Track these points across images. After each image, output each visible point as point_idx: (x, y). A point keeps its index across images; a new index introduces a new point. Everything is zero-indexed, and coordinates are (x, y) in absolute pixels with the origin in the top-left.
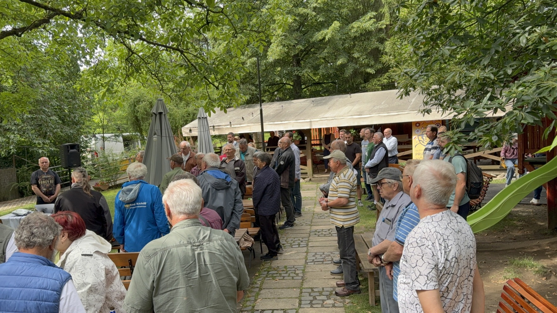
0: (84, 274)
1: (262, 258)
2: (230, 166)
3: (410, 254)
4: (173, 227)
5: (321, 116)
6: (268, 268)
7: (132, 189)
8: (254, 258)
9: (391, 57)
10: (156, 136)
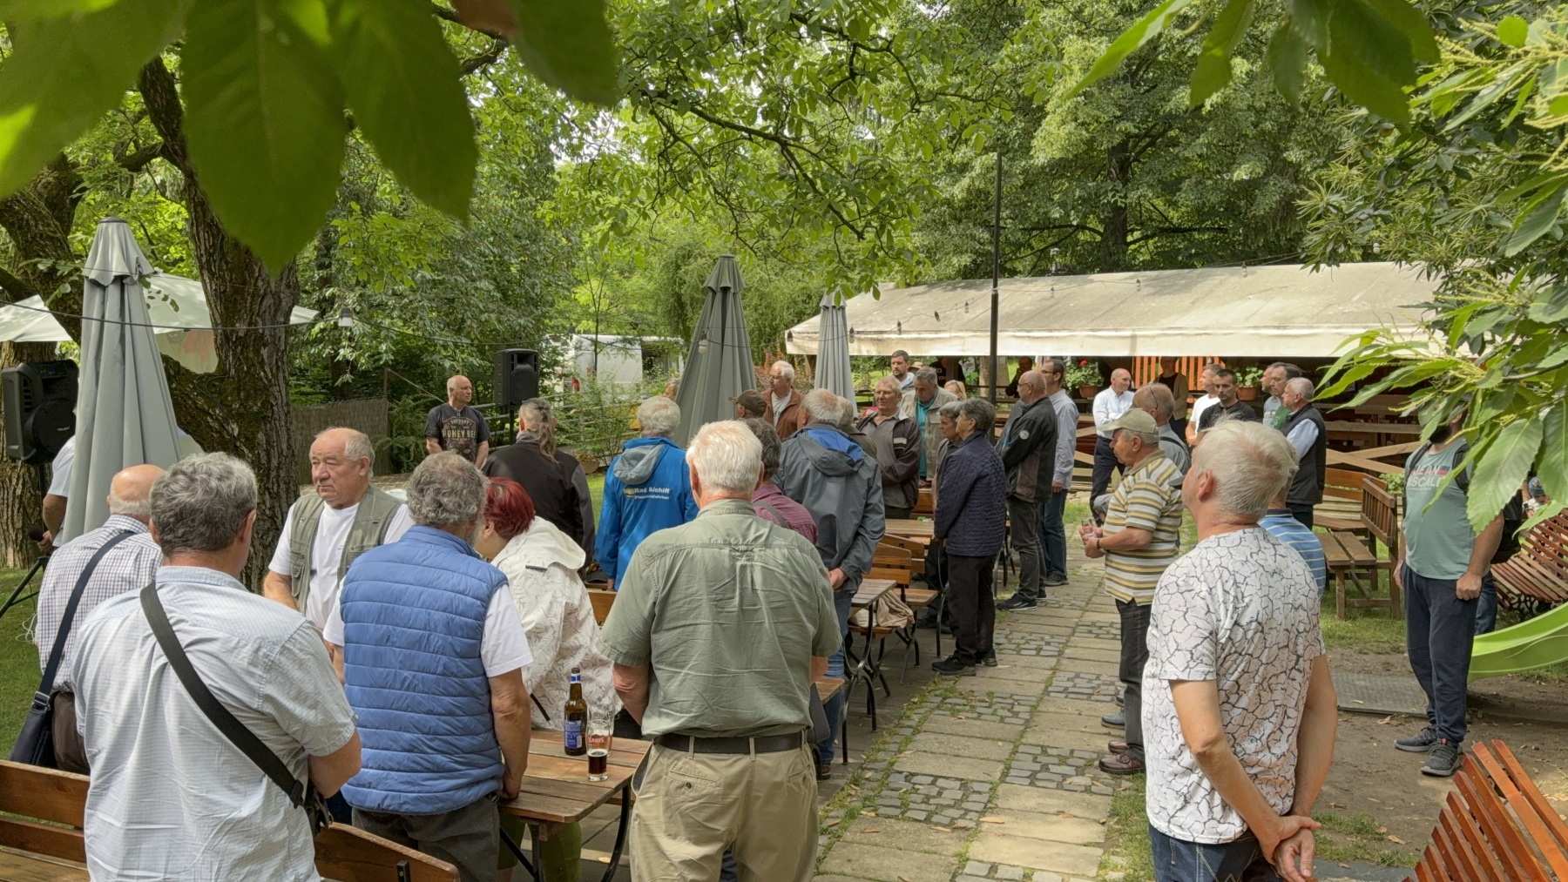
1: (935, 667)
2: (881, 434)
4: (702, 510)
5: (1166, 322)
7: (642, 456)
8: (917, 664)
9: (1354, 171)
10: (704, 342)
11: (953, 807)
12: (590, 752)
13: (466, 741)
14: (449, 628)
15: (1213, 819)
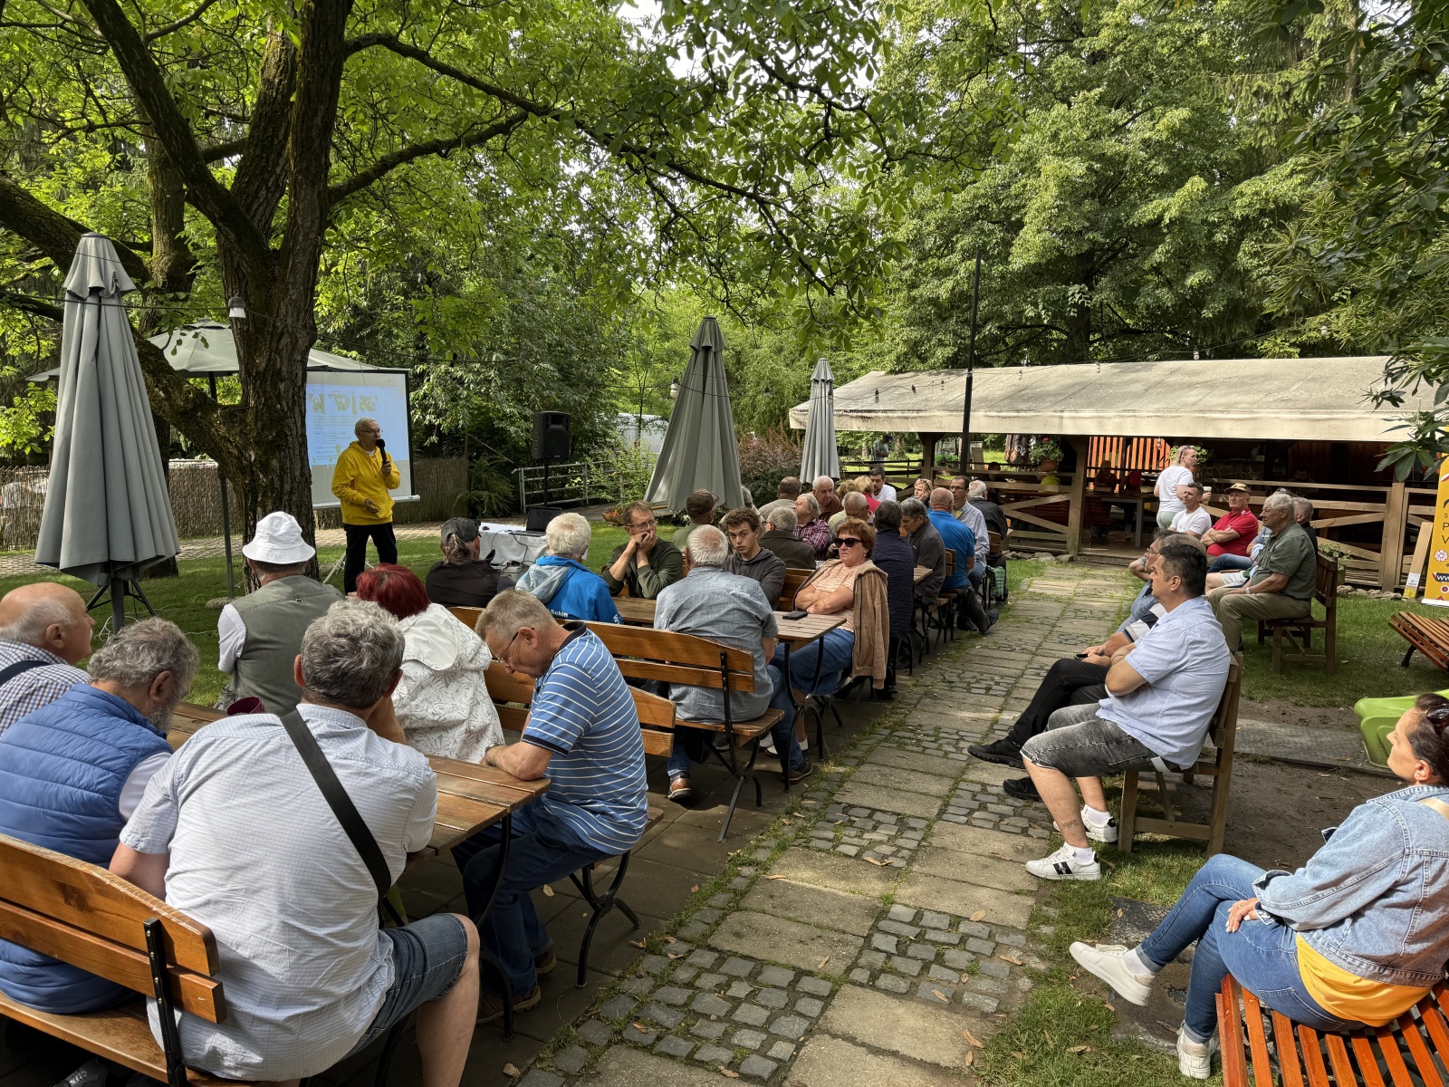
5: (1122, 406)
6: (896, 724)
11: (885, 844)
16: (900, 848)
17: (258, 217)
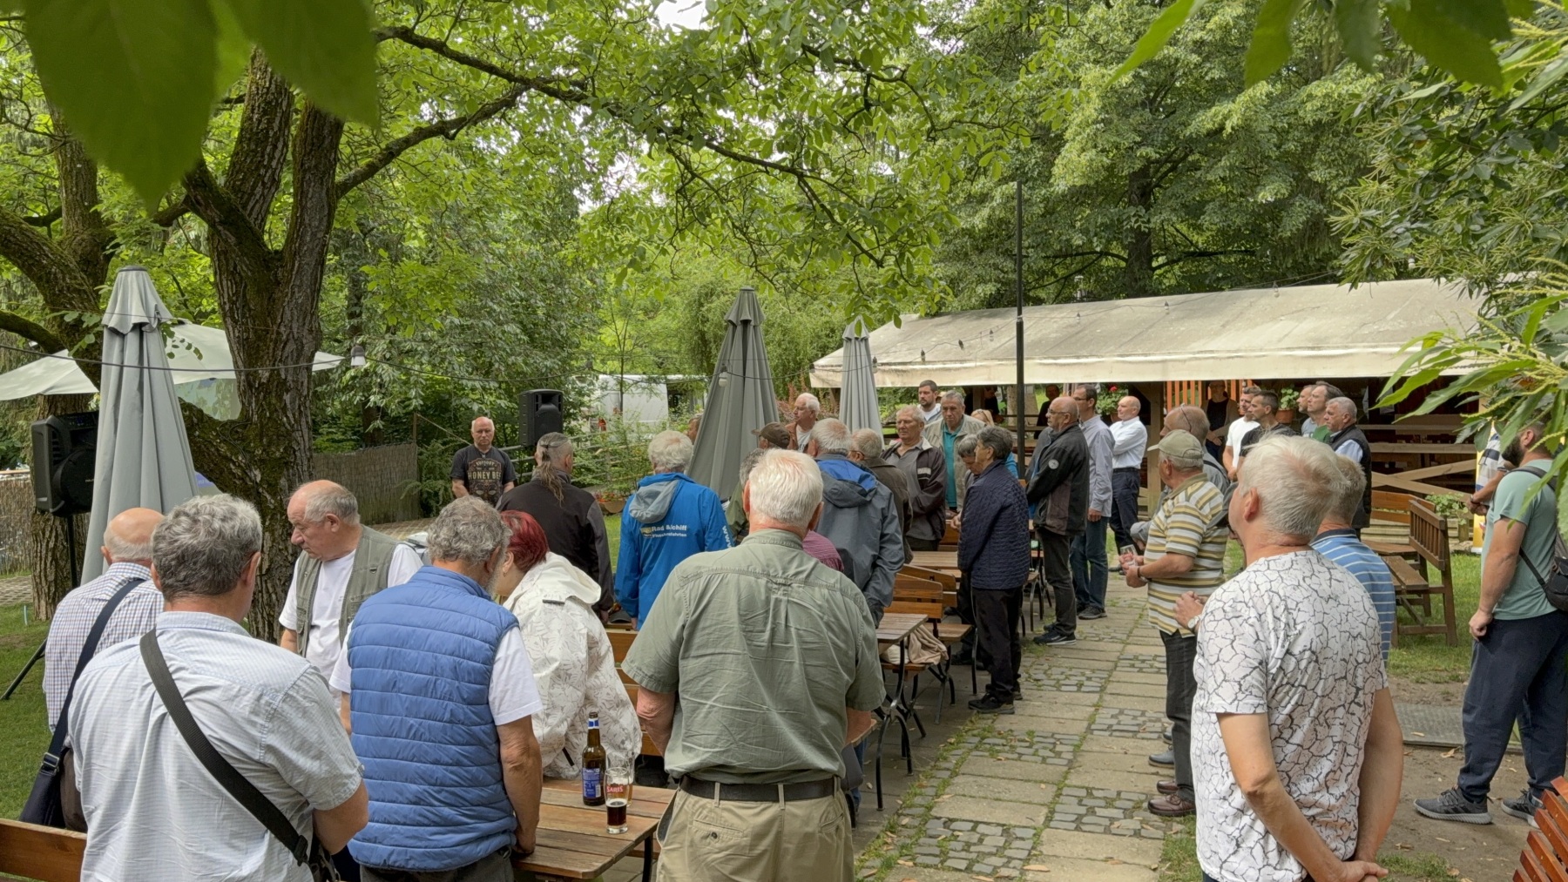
0: (547, 640)
1: (972, 705)
2: (907, 465)
3: (1207, 636)
6: (984, 730)
7: (657, 493)
8: (953, 701)
10: (726, 374)
11: (995, 855)
12: (609, 803)
13: (474, 793)
14: (456, 673)
15: (1268, 865)
16: (1010, 859)
17: (254, 215)
